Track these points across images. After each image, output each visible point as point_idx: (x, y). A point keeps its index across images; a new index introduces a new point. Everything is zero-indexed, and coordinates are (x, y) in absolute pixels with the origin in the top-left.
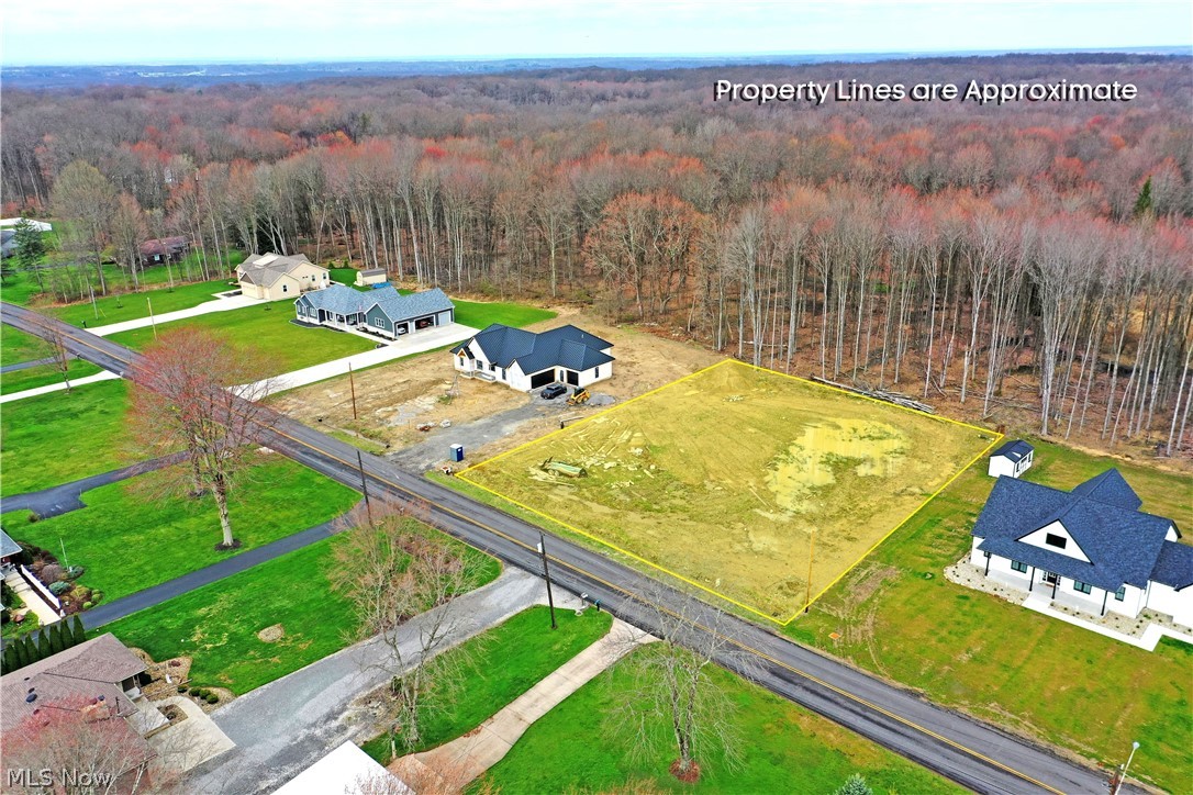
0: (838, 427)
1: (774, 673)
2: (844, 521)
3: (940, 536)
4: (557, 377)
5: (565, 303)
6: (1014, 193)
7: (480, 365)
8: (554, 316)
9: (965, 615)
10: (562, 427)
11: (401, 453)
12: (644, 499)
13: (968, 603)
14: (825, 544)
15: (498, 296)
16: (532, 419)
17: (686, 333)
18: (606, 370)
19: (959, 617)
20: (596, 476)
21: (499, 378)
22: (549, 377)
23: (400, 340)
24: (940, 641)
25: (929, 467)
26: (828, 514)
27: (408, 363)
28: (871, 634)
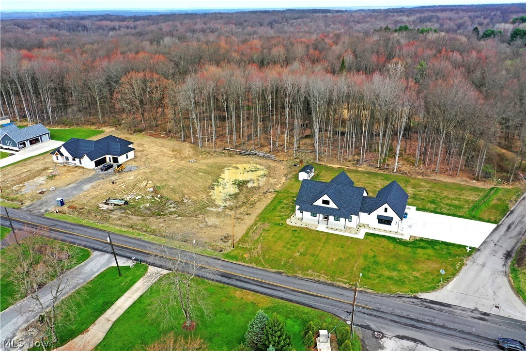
0: (238, 168)
1: (223, 276)
2: (245, 207)
3: (283, 208)
4: (108, 160)
5: (107, 126)
6: (296, 65)
7: (67, 158)
8: (102, 132)
9: (295, 237)
10: (113, 183)
11: (30, 206)
12: (157, 211)
13: (296, 233)
14: (238, 218)
15: (73, 125)
16: (97, 181)
17: (167, 134)
18: (131, 155)
19: (294, 239)
20: (132, 204)
21: (78, 164)
22: (104, 160)
23: (22, 151)
24: (288, 250)
25: (276, 180)
26: (238, 205)
27: (28, 162)
28: (260, 252)
